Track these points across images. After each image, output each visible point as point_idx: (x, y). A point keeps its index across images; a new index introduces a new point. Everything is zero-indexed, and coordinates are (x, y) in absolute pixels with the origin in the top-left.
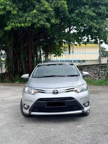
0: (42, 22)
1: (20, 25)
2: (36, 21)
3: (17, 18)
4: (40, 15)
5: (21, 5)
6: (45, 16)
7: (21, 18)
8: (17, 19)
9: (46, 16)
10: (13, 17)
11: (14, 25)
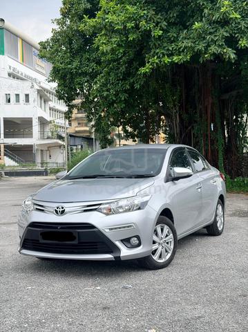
0: (213, 49)
1: (170, 61)
2: (201, 46)
3: (165, 44)
4: (212, 31)
5: (174, 14)
6: (223, 32)
7: (173, 44)
8: (165, 47)
9: (225, 34)
10: (155, 44)
11: (157, 61)
